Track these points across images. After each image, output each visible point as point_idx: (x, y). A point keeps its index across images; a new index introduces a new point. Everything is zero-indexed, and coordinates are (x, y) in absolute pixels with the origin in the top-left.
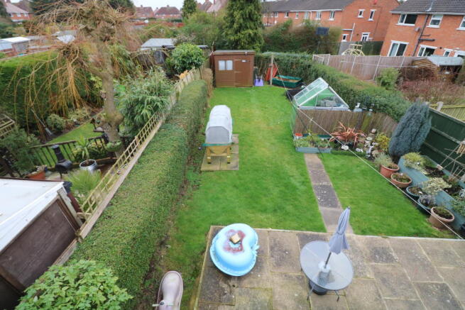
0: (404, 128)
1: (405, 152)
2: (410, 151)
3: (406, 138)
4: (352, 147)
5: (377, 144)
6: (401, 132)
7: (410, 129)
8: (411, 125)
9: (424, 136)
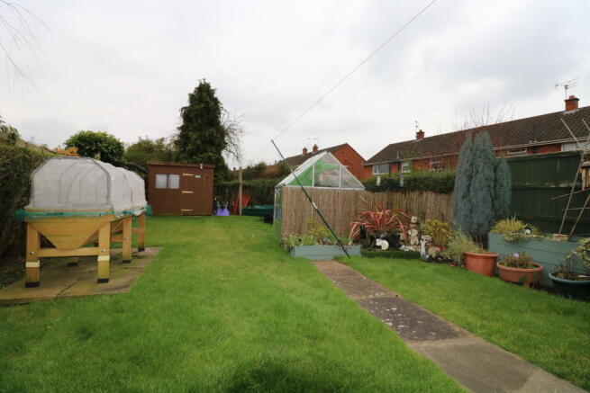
0: (470, 178)
1: (491, 225)
2: (499, 218)
3: (481, 195)
4: (394, 241)
5: (429, 238)
6: (469, 186)
7: (480, 175)
8: (480, 169)
9: (507, 183)
